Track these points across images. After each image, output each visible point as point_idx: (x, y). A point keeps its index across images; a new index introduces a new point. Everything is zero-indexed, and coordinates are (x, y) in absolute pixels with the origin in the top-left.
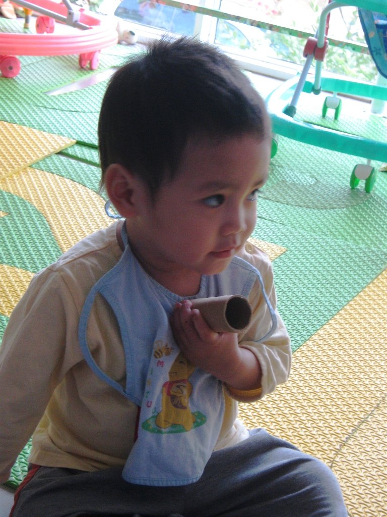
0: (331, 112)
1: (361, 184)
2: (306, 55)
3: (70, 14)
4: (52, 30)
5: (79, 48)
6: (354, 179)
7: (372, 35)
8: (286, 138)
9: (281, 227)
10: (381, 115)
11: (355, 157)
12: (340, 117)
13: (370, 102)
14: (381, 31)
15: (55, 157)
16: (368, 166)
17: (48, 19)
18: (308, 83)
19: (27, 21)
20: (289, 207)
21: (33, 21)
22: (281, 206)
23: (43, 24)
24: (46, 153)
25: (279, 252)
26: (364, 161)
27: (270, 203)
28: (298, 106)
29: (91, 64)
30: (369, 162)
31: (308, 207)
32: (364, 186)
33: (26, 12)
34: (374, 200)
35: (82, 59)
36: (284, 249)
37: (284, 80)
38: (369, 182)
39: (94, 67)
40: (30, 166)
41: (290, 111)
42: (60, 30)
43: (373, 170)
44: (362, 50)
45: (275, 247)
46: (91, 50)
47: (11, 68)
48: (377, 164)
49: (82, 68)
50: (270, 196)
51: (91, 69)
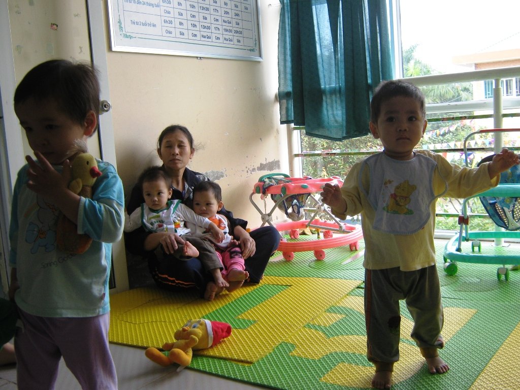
0: (476, 249)
1: (503, 277)
2: (459, 224)
3: (341, 227)
4: (332, 236)
5: (348, 242)
6: (499, 275)
7: (489, 208)
8: (460, 263)
9: (471, 302)
10: (501, 246)
11: (497, 265)
12: (481, 250)
13: (494, 241)
14: (493, 206)
15: (356, 290)
16: (504, 268)
17: (329, 232)
18: (463, 237)
19: (318, 234)
20: (472, 293)
21: (321, 235)
22: (468, 293)
23: (326, 234)
24: (352, 288)
25: (474, 312)
26: (501, 266)
27: (462, 292)
28: (462, 247)
29: (356, 248)
30: (504, 266)
31: (481, 291)
32: (504, 278)
33: (317, 230)
34: (511, 283)
35: (351, 246)
36: (476, 310)
37: (449, 239)
38: (506, 275)
39: (358, 249)
40: (347, 295)
41: (459, 250)
42: (335, 236)
43: (507, 269)
44: (484, 217)
45: (472, 310)
46: (354, 241)
47: (321, 256)
48: (509, 267)
49: (351, 250)
50: (461, 290)
51: (356, 250)
